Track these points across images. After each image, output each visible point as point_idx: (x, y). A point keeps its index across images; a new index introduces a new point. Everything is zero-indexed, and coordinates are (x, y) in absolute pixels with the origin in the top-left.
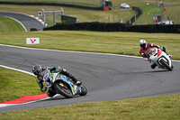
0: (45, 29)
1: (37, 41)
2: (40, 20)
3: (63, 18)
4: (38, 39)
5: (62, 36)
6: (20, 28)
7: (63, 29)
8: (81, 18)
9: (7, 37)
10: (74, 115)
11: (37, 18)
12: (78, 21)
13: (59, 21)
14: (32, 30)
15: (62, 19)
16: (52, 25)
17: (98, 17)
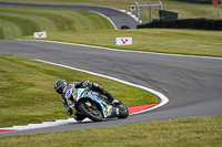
0: (139, 27)
1: (130, 42)
2: (134, 16)
3: (161, 13)
4: (130, 39)
5: (159, 35)
6: (109, 26)
7: (161, 27)
8: (183, 13)
9: (92, 36)
10: (175, 132)
11: (129, 13)
12: (180, 17)
13: (156, 17)
14: (123, 28)
15: (160, 15)
16: (148, 22)
17: (204, 13)
